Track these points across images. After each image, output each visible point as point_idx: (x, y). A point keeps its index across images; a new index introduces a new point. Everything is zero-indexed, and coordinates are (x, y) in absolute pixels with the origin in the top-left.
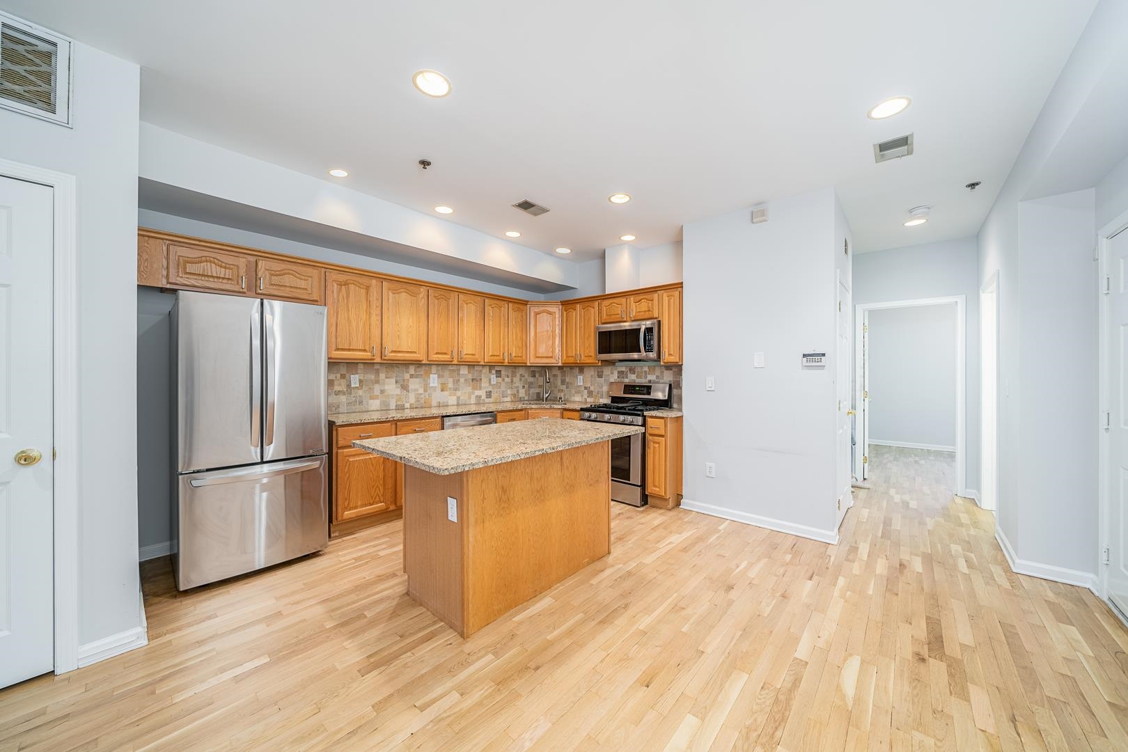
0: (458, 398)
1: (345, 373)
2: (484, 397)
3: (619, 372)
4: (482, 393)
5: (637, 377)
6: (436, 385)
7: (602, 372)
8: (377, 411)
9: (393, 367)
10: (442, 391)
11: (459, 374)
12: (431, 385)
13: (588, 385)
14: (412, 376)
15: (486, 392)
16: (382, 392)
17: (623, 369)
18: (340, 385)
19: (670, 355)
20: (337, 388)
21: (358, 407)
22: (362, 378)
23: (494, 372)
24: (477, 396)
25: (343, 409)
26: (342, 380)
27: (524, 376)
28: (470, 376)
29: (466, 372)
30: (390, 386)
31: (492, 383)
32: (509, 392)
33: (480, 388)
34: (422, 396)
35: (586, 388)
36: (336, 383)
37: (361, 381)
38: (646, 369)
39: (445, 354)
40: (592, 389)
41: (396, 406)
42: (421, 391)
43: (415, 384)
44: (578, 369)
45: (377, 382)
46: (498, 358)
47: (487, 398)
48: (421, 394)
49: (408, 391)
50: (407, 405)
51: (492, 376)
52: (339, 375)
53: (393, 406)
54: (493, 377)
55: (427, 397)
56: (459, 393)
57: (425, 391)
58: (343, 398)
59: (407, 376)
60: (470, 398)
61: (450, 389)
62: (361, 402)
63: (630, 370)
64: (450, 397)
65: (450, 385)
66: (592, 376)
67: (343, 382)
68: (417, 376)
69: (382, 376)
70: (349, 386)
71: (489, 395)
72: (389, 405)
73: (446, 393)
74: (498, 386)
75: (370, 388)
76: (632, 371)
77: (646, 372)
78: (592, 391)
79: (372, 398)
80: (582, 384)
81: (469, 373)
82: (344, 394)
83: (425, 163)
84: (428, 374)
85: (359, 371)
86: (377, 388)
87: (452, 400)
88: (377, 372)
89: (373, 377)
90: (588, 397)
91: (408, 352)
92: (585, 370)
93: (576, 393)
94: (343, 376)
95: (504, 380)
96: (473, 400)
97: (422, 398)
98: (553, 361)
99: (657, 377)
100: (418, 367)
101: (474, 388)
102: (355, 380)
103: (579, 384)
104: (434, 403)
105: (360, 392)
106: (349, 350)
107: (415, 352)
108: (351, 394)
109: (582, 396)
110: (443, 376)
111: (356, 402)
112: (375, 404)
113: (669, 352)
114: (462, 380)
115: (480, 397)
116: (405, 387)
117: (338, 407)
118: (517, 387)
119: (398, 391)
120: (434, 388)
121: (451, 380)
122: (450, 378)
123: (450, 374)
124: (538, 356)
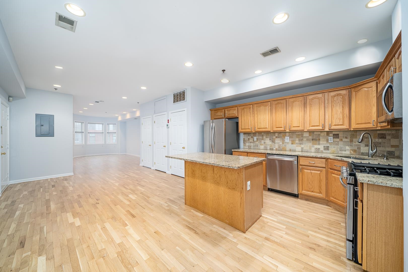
0: (302, 148)
2: (322, 149)
4: (321, 147)
6: (288, 141)
8: (263, 149)
9: (268, 134)
10: (292, 144)
11: (302, 136)
12: (286, 141)
14: (276, 137)
15: (324, 147)
16: (265, 143)
18: (251, 140)
20: (250, 141)
21: (256, 147)
22: (257, 138)
23: (331, 135)
24: (316, 148)
25: (252, 147)
26: (252, 138)
28: (311, 137)
29: (308, 135)
30: (268, 141)
31: (330, 141)
32: (347, 148)
33: (319, 144)
34: (282, 146)
36: (250, 139)
37: (257, 139)
41: (270, 148)
42: (281, 143)
43: (278, 141)
45: (263, 139)
47: (324, 150)
49: (275, 143)
50: (274, 149)
51: (329, 138)
52: (251, 137)
53: (268, 148)
54: (331, 139)
55: (284, 146)
56: (302, 146)
57: (283, 143)
58: (252, 144)
59: (274, 137)
60: (310, 149)
61: (297, 143)
62: (257, 146)
64: (297, 147)
65: (297, 142)
67: (252, 139)
68: (279, 137)
69: (264, 137)
70: (254, 140)
71: (327, 148)
72: (267, 148)
73: (294, 145)
74: (336, 143)
75: (260, 141)
79: (261, 145)
81: (310, 135)
82: (252, 143)
84: (284, 136)
85: (257, 136)
86: (263, 142)
87: (299, 149)
88: (263, 136)
89: (261, 137)
94: (252, 137)
95: (342, 140)
96: (313, 150)
97: (281, 147)
100: (279, 134)
101: (313, 144)
102: (255, 138)
104: (287, 149)
105: (257, 143)
106: (245, 129)
108: (254, 143)
110: (292, 137)
111: (256, 146)
112: (262, 147)
114: (305, 139)
115: (319, 149)
116: (273, 141)
117: (251, 147)
119: (271, 143)
120: (288, 143)
121: (298, 139)
122: (296, 138)
123: (296, 136)
124: (357, 123)
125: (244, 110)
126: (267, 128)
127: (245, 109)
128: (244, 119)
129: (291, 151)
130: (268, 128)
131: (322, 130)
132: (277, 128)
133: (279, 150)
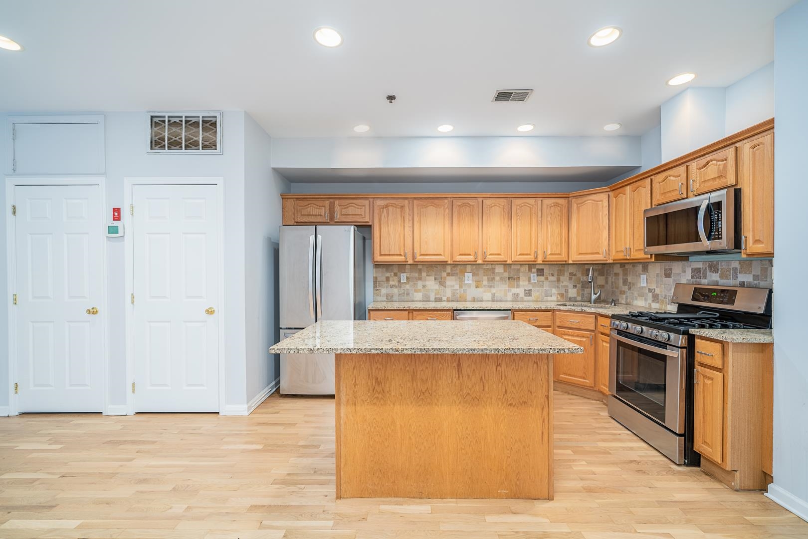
0: (493, 295)
1: (397, 272)
2: (522, 295)
3: (693, 270)
4: (521, 291)
5: (721, 277)
6: (470, 282)
7: (671, 269)
8: (420, 301)
9: (432, 267)
10: (476, 288)
11: (494, 273)
12: (466, 282)
13: (653, 286)
14: (448, 274)
15: (525, 290)
16: (424, 286)
17: (700, 265)
18: (393, 281)
19: (757, 241)
20: (391, 283)
21: (406, 298)
22: (408, 276)
23: (534, 270)
24: (515, 294)
25: (396, 298)
26: (395, 278)
27: (575, 275)
28: (506, 275)
29: (502, 271)
30: (431, 284)
31: (532, 281)
32: (554, 291)
33: (518, 286)
34: (458, 291)
35: (650, 290)
36: (391, 279)
37: (407, 278)
38: (736, 265)
40: (658, 291)
41: (435, 298)
42: (457, 287)
43: (451, 282)
44: (641, 266)
45: (420, 279)
46: (529, 257)
47: (525, 296)
48: (457, 290)
49: (445, 287)
50: (444, 298)
51: (532, 275)
52: (393, 274)
53: (432, 298)
54: (534, 276)
55: (462, 292)
56: (493, 290)
57: (461, 287)
58: (395, 291)
59: (444, 274)
60: (506, 295)
61: (484, 286)
62: (408, 294)
63: (710, 267)
64: (484, 293)
65: (485, 283)
66: (657, 275)
67: (396, 278)
68: (453, 275)
69: (424, 274)
70: (399, 281)
71: (528, 293)
72: (429, 297)
73: (480, 290)
74: (540, 284)
75: (415, 284)
76: (713, 268)
77: (736, 269)
78: (658, 295)
79: (416, 291)
80: (645, 285)
81: (505, 271)
82: (396, 288)
83: (391, 98)
84: (463, 272)
85: (407, 271)
86: (420, 284)
87: (487, 296)
88: (420, 271)
89: (417, 275)
90: (653, 301)
91: (434, 255)
92: (650, 267)
93: (639, 296)
94: (395, 275)
95: (547, 279)
96: (510, 297)
97: (458, 293)
98: (600, 257)
100: (454, 267)
101: (510, 286)
102: (403, 277)
103: (642, 285)
104: (469, 298)
105: (408, 286)
106: (389, 255)
108: (401, 287)
109: (646, 300)
110: (477, 275)
111: (404, 293)
112: (419, 296)
113: (754, 236)
114: (497, 278)
115: (518, 294)
116: (442, 283)
117: (392, 296)
118: (567, 286)
119: (437, 287)
120: (469, 285)
121: (486, 278)
122: (484, 276)
123: (484, 272)
124: (581, 252)
125: (388, 209)
126: (440, 255)
127: (390, 208)
128: (388, 231)
129: (474, 301)
130: (443, 254)
131: (534, 261)
132: (461, 255)
133: (453, 300)
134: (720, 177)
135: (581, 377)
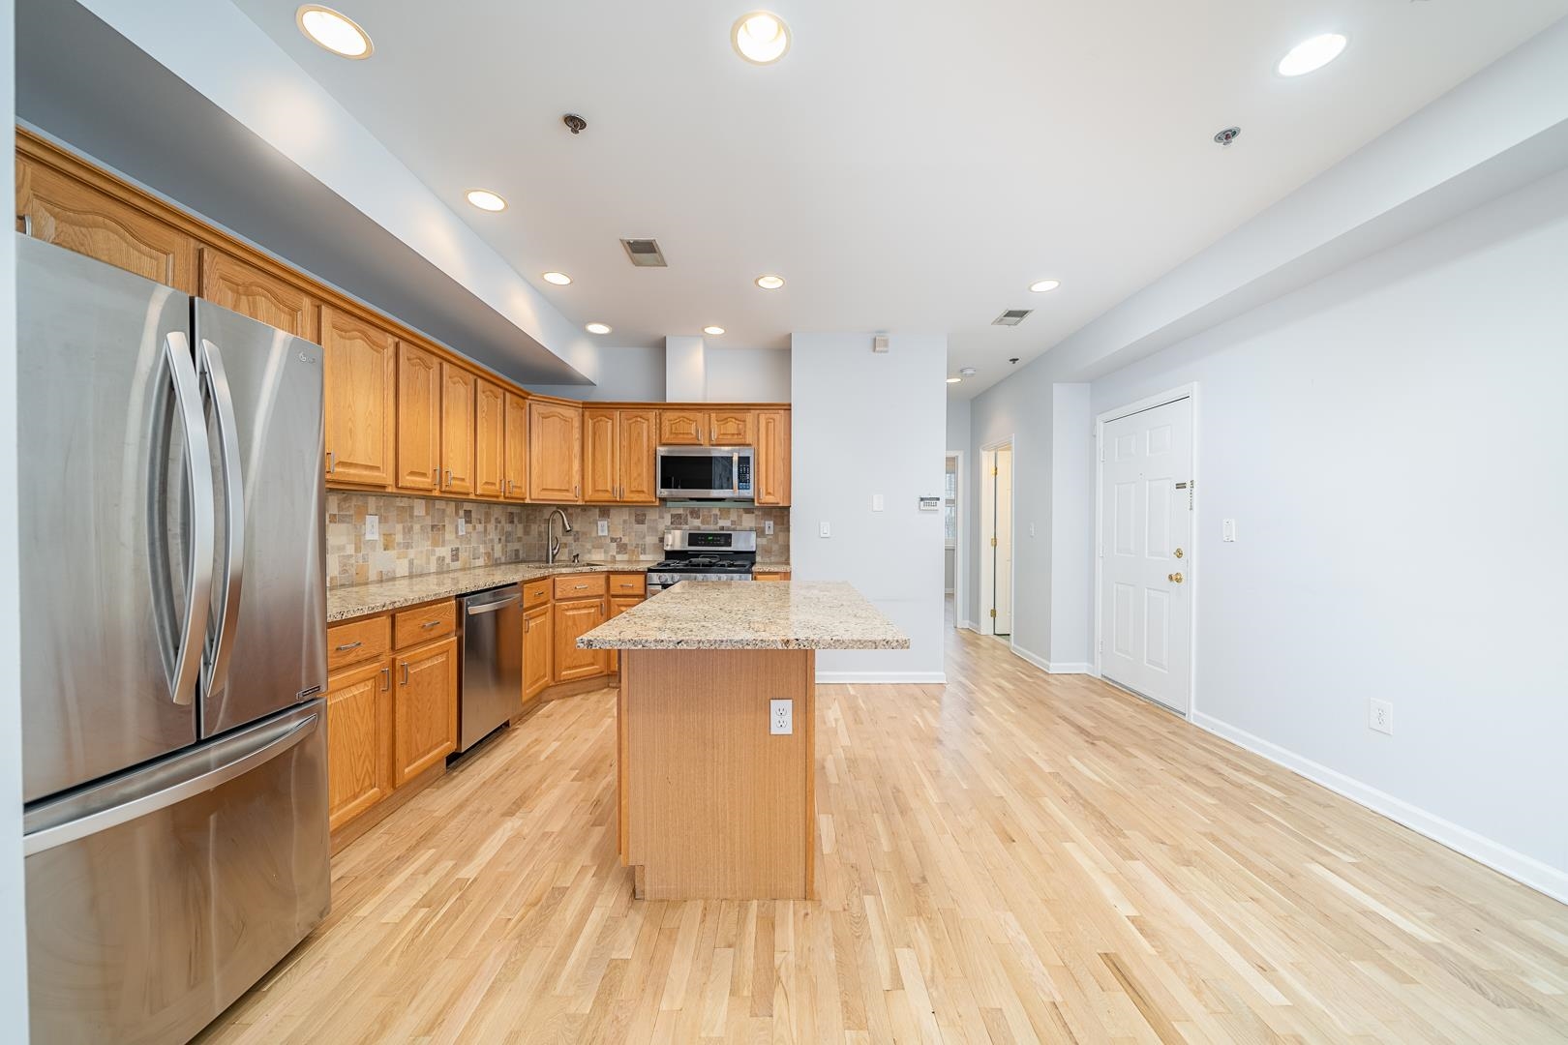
0: (411, 563)
2: (448, 560)
3: (673, 516)
4: (445, 551)
5: (702, 523)
6: (376, 537)
7: (644, 515)
10: (385, 550)
11: (411, 516)
12: (368, 537)
13: (618, 535)
14: (333, 518)
15: (452, 549)
17: (681, 511)
19: (768, 493)
23: (461, 513)
24: (439, 558)
27: (500, 522)
28: (429, 521)
29: (423, 513)
31: (460, 533)
32: (482, 549)
33: (443, 543)
34: (352, 561)
35: (613, 540)
38: (717, 512)
39: (424, 475)
40: (625, 540)
42: (350, 550)
43: (339, 537)
44: (597, 510)
46: (493, 487)
47: (452, 561)
48: (351, 556)
54: (461, 522)
55: (361, 561)
56: (412, 553)
57: (358, 549)
60: (428, 561)
61: (399, 544)
63: (692, 513)
64: (398, 561)
65: (399, 538)
66: (625, 522)
68: (342, 519)
71: (455, 557)
73: (392, 553)
74: (467, 539)
76: (695, 513)
78: (626, 545)
80: (606, 533)
81: (427, 514)
83: (575, 123)
84: (362, 513)
87: (402, 567)
90: (618, 553)
91: (367, 467)
92: (612, 511)
93: (593, 547)
95: (474, 528)
96: (433, 565)
97: (352, 565)
98: (570, 496)
99: (733, 522)
100: (345, 500)
101: (435, 544)
103: (600, 534)
104: (372, 575)
107: (378, 468)
109: (606, 552)
110: (386, 520)
113: (767, 490)
114: (417, 527)
115: (444, 558)
118: (492, 540)
120: (372, 543)
121: (399, 527)
122: (398, 523)
123: (398, 515)
124: (544, 488)
129: (382, 581)
133: (343, 582)
134: (738, 434)
135: (588, 665)
